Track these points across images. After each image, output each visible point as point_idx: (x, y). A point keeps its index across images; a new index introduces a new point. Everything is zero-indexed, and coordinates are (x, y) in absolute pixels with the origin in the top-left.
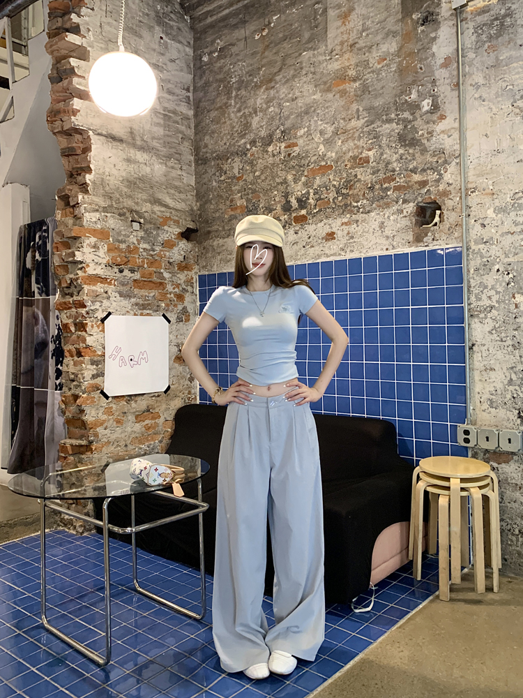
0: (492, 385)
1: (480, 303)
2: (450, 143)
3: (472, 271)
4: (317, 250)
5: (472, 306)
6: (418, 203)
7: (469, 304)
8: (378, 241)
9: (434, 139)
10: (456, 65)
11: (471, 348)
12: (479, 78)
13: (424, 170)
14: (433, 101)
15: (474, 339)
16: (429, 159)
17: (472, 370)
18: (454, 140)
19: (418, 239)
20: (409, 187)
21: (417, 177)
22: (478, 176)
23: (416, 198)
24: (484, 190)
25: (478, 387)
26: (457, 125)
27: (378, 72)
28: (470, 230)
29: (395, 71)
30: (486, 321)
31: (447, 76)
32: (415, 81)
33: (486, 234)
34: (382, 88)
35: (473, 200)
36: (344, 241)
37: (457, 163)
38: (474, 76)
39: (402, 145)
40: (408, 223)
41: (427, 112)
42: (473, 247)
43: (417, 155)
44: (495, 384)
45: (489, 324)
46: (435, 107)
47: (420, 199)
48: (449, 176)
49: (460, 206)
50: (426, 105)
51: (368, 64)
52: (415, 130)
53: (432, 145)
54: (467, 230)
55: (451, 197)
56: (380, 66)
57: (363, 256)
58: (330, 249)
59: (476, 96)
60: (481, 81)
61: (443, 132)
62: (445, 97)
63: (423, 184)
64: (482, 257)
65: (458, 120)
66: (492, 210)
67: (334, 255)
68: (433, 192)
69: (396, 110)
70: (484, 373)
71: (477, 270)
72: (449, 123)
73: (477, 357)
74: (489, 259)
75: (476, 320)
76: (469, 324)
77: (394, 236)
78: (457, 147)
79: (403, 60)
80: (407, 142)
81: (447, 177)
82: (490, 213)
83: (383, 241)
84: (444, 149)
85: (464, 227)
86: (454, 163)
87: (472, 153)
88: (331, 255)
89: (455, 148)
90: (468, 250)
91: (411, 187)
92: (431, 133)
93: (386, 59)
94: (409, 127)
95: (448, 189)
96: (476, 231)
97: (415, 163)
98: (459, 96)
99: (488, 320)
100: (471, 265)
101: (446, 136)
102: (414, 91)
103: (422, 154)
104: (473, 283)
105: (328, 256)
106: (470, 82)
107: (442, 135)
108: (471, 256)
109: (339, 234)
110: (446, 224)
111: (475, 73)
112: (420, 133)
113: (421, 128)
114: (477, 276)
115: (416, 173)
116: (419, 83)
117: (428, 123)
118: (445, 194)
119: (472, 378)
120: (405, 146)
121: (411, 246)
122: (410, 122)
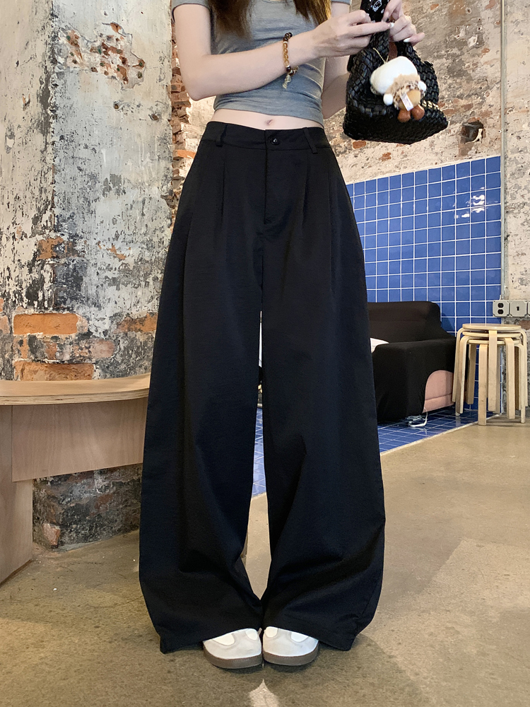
0: (523, 267)
1: (514, 201)
2: (492, 72)
3: (508, 176)
4: (374, 169)
5: (508, 204)
6: (464, 123)
7: (506, 203)
8: (429, 157)
9: (479, 69)
10: (499, 6)
11: (506, 239)
12: (518, 16)
13: (469, 96)
14: (478, 38)
15: (509, 231)
16: (474, 86)
17: (506, 256)
18: (496, 69)
19: (463, 153)
20: (456, 110)
21: (463, 102)
22: (515, 97)
23: (462, 119)
24: (520, 108)
25: (511, 270)
26: (498, 56)
27: (430, 16)
28: (508, 142)
29: (446, 14)
30: (520, 215)
31: (491, 15)
32: (463, 21)
33: (520, 144)
34: (435, 29)
35: (511, 117)
36: (399, 159)
37: (498, 88)
38: (514, 14)
39: (450, 77)
40: (455, 140)
41: (473, 47)
42: (510, 155)
43: (463, 84)
44: (525, 266)
45: (522, 218)
46: (480, 42)
47: (465, 120)
48: (491, 99)
49: (499, 123)
50: (472, 41)
51: (422, 10)
52: (462, 63)
53: (477, 74)
54: (505, 143)
55: (492, 116)
56: (433, 11)
57: (415, 170)
58: (386, 167)
59: (516, 30)
60: (520, 18)
61: (486, 63)
62: (489, 34)
63: (469, 107)
64: (517, 163)
65: (499, 52)
66: (527, 124)
67: (390, 172)
68: (476, 114)
69: (446, 47)
70: (516, 257)
71: (513, 174)
72: (492, 55)
73: (511, 245)
74: (523, 165)
75: (511, 215)
76: (505, 219)
77: (442, 152)
78: (498, 74)
79: (453, 5)
80: (455, 73)
81: (489, 100)
82: (525, 127)
83: (433, 156)
84: (487, 77)
85: (502, 140)
86: (495, 88)
87: (511, 78)
88: (387, 172)
89: (496, 75)
90: (505, 158)
91: (458, 110)
92: (476, 65)
93: (438, 5)
94: (457, 61)
95: (489, 110)
96: (513, 142)
97: (462, 90)
98: (501, 32)
99: (521, 214)
100: (507, 170)
101: (489, 66)
102: (461, 31)
103: (468, 83)
104: (509, 185)
105: (384, 174)
106: (510, 20)
107: (485, 66)
108: (508, 164)
109: (394, 154)
110: (488, 139)
111: (515, 12)
112: (467, 65)
113: (467, 61)
114: (513, 179)
115: (462, 99)
116: (467, 23)
117: (474, 56)
118: (487, 114)
119: (506, 263)
120: (454, 76)
121: (458, 159)
122: (458, 56)
